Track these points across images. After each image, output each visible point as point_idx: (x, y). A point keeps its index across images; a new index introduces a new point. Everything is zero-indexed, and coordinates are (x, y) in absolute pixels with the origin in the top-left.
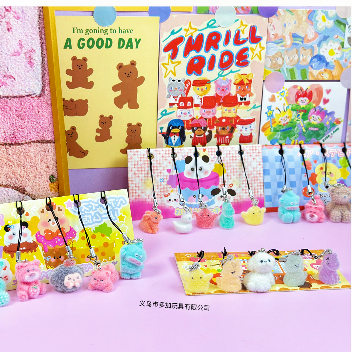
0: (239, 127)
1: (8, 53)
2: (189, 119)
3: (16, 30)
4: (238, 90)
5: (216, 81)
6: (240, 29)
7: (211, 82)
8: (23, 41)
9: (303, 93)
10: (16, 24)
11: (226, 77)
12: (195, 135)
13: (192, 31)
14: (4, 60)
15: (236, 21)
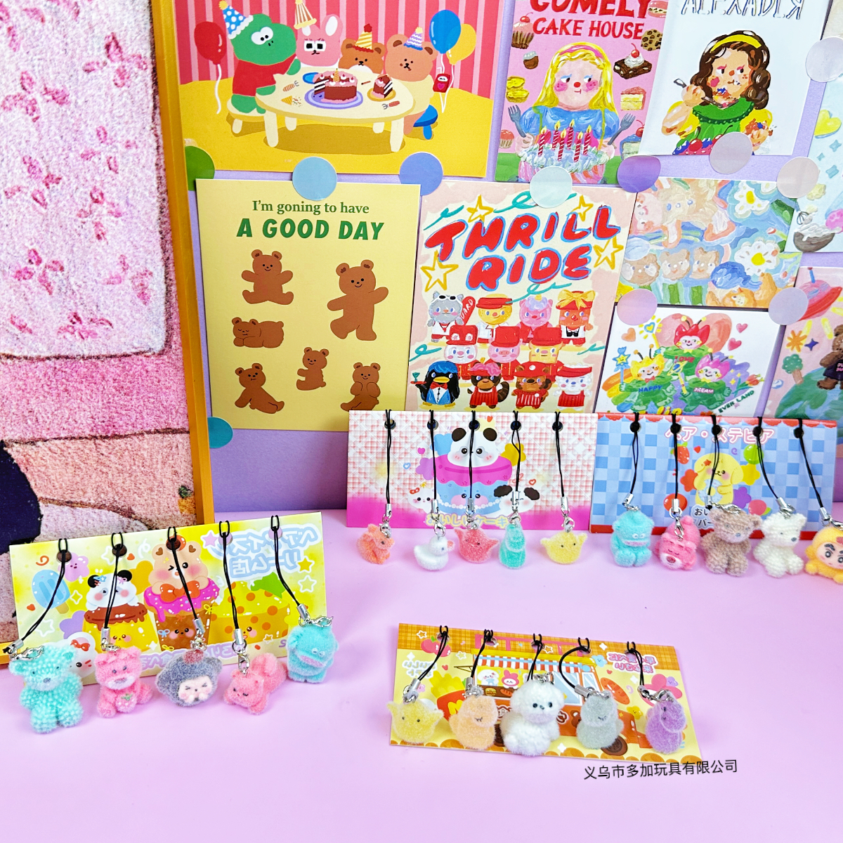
0: (560, 380)
1: (97, 279)
2: (467, 362)
3: (114, 236)
4: (564, 318)
5: (522, 301)
6: (577, 211)
7: (514, 304)
8: (127, 256)
9: (690, 328)
10: (114, 225)
11: (543, 295)
12: (477, 389)
13: (483, 212)
14: (90, 292)
15: (571, 196)
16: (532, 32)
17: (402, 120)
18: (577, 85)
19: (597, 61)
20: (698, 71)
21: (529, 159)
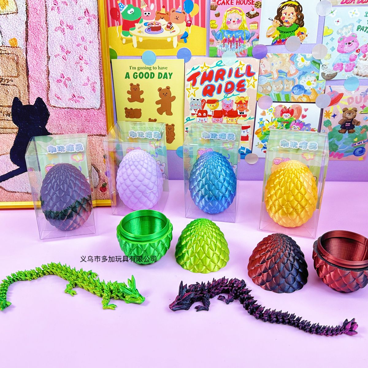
4: (238, 107)
5: (222, 101)
6: (239, 67)
11: (230, 98)
13: (206, 68)
15: (236, 62)
16: (217, 4)
17: (177, 37)
18: (234, 22)
19: (240, 13)
20: (277, 15)
21: (220, 48)
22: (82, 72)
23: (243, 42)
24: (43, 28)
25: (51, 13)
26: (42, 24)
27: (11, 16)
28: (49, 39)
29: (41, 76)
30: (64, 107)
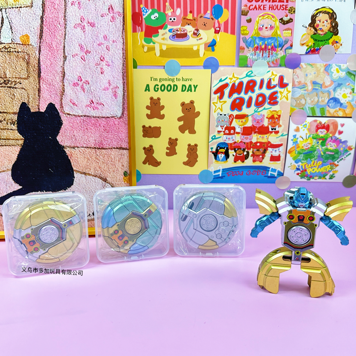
0: (270, 149)
2: (232, 142)
4: (269, 122)
5: (252, 115)
6: (271, 77)
7: (249, 117)
9: (321, 126)
11: (260, 113)
12: (236, 154)
13: (235, 79)
15: (268, 72)
16: (248, 10)
18: (266, 28)
21: (251, 57)
22: (103, 75)
23: (275, 50)
24: (61, 24)
25: (71, 8)
26: (60, 20)
27: (25, 10)
28: (66, 37)
29: (55, 78)
30: (80, 115)
